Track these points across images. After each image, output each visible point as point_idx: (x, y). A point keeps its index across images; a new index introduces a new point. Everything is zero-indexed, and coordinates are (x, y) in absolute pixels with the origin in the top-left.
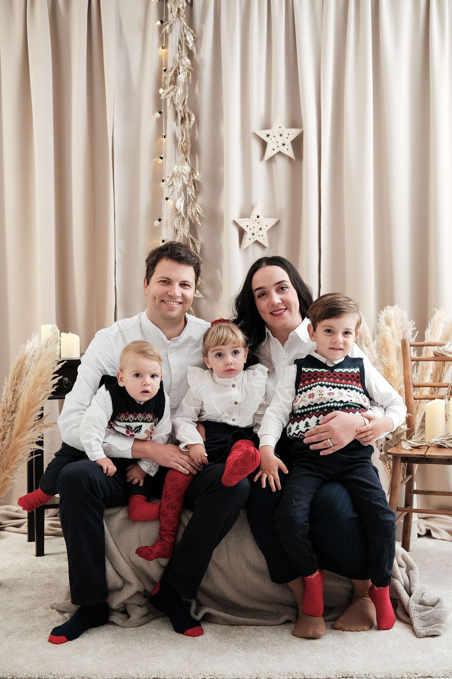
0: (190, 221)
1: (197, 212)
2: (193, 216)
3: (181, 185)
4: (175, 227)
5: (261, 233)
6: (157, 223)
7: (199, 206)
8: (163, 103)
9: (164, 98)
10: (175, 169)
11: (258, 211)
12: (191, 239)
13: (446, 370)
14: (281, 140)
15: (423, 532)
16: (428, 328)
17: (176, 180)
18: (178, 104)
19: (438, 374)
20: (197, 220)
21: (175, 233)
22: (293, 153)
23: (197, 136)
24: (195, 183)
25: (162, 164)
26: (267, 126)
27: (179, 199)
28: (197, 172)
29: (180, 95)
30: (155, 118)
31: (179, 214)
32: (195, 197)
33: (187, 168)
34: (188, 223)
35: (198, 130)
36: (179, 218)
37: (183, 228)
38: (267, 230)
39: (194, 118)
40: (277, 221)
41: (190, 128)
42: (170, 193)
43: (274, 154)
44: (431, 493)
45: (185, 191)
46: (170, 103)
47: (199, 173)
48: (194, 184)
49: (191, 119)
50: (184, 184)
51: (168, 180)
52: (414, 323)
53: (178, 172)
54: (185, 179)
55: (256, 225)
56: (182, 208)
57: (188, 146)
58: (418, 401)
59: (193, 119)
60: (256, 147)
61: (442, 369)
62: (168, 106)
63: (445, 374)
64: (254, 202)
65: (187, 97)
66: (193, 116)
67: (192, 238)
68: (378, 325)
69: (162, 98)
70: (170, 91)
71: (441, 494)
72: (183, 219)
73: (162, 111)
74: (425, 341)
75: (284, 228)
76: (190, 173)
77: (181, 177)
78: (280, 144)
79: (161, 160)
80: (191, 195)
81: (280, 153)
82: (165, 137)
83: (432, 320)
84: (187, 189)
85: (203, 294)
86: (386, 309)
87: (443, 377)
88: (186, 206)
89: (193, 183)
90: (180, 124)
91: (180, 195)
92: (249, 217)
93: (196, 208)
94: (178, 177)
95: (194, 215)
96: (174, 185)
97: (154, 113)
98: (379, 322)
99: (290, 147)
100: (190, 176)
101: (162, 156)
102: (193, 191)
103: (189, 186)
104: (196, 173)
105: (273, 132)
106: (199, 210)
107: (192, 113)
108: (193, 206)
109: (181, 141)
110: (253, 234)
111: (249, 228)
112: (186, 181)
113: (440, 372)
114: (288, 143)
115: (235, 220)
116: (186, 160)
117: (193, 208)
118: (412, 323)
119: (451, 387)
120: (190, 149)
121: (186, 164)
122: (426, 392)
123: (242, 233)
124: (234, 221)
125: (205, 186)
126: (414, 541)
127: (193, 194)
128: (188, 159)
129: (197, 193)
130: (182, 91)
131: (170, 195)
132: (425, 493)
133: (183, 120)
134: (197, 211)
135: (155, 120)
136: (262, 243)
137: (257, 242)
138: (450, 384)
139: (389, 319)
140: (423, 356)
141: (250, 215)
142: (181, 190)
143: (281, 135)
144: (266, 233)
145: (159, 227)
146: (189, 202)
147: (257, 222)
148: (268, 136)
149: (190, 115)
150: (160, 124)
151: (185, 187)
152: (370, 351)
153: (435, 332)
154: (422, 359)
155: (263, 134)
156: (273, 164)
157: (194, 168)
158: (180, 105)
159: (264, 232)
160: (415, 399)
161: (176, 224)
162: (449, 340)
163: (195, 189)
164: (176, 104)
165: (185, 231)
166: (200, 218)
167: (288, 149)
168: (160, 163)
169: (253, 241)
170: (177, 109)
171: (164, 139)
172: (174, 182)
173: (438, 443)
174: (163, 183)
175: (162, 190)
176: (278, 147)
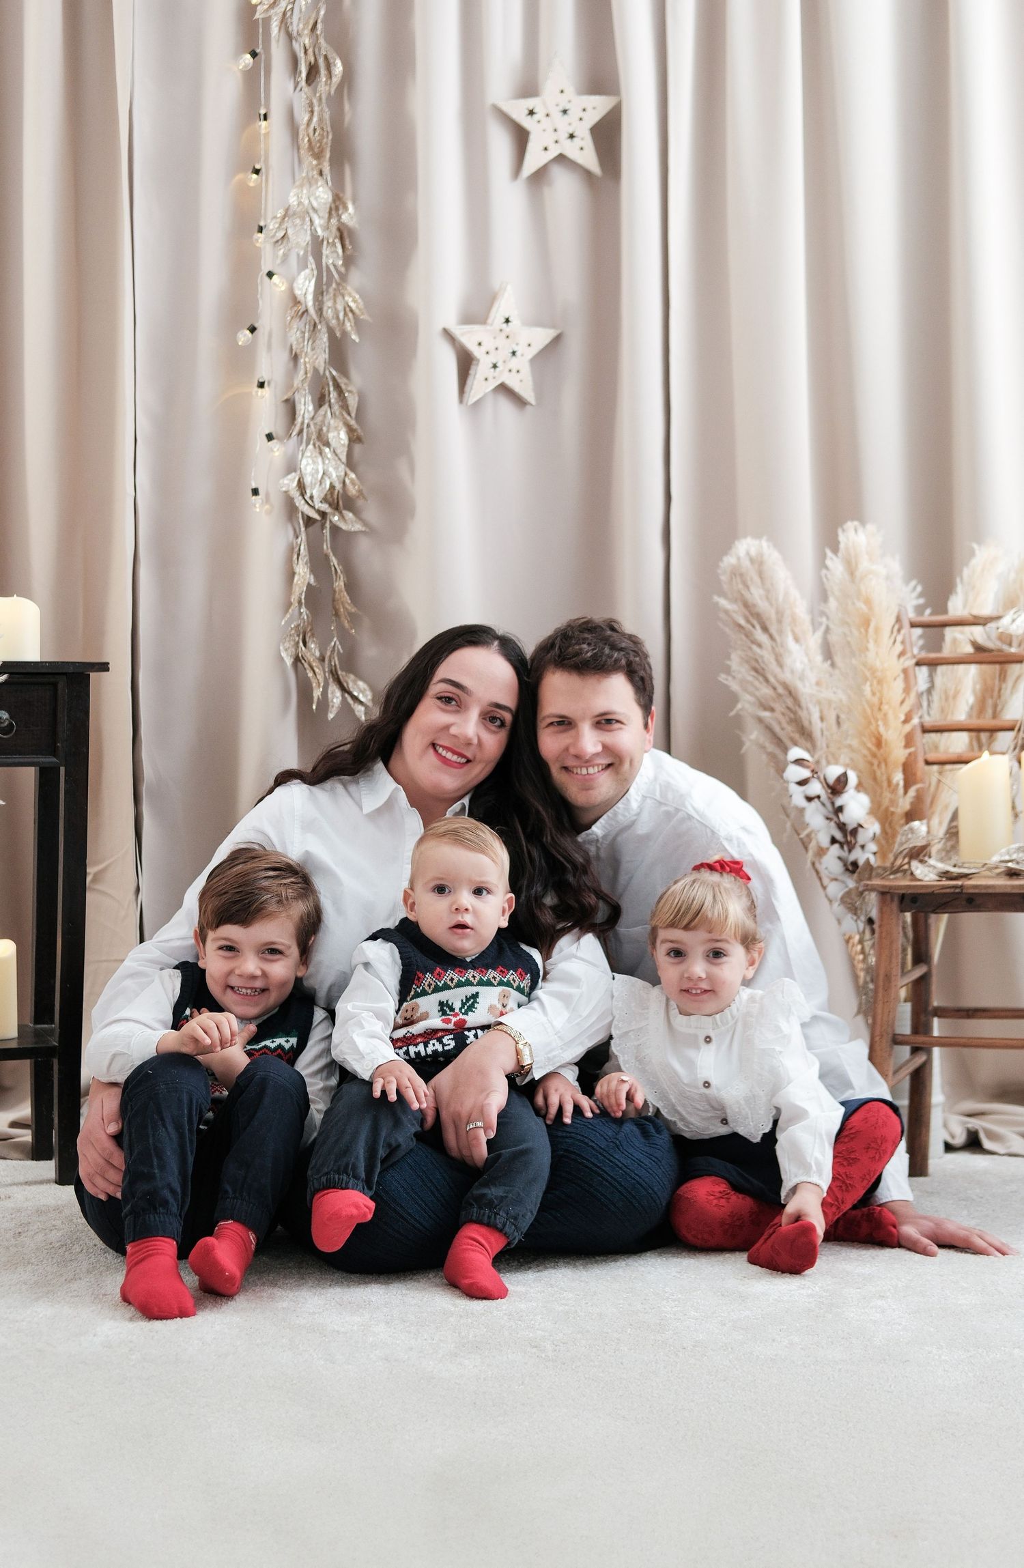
0: (331, 332)
1: (348, 309)
2: (338, 318)
3: (308, 238)
4: (291, 346)
5: (514, 363)
6: (244, 336)
7: (354, 294)
8: (261, 30)
9: (262, 16)
10: (293, 200)
11: (506, 305)
12: (334, 379)
13: (1008, 691)
14: (564, 128)
15: (960, 1139)
16: (956, 593)
17: (296, 226)
18: (299, 34)
19: (990, 697)
20: (350, 328)
21: (291, 364)
22: (596, 159)
23: (347, 118)
24: (343, 234)
25: (258, 188)
26: (529, 88)
27: (303, 273)
28: (350, 204)
29: (303, 10)
30: (241, 67)
31: (303, 313)
32: (343, 270)
33: (322, 195)
34: (325, 338)
35: (349, 98)
36: (301, 324)
37: (313, 349)
38: (530, 357)
39: (341, 69)
40: (555, 335)
41: (329, 94)
42: (279, 261)
43: (546, 162)
44: (979, 1014)
45: (318, 256)
46: (280, 30)
47: (356, 208)
48: (342, 239)
49: (333, 72)
50: (315, 237)
51: (272, 225)
52: (919, 589)
53: (300, 203)
54: (317, 221)
55: (501, 341)
56: (310, 297)
57: (325, 140)
58: (935, 768)
59: (338, 68)
60: (500, 145)
61: (1000, 690)
62: (273, 35)
63: (1006, 701)
64: (496, 284)
65: (322, 12)
66: (339, 63)
67: (337, 378)
68: (823, 575)
69: (258, 15)
71: (1008, 1013)
72: (312, 328)
73: (258, 51)
74: (950, 616)
75: (575, 349)
76: (331, 209)
77: (308, 219)
78: (563, 136)
79: (255, 176)
80: (335, 266)
81: (561, 158)
82: (265, 118)
83: (966, 572)
84: (324, 250)
85: (365, 523)
87: (1002, 709)
88: (319, 293)
89: (338, 234)
90: (304, 85)
91: (303, 265)
92: (483, 321)
93: (346, 298)
94: (300, 217)
95: (341, 315)
96: (291, 238)
97: (237, 55)
98: (827, 568)
99: (588, 143)
100: (330, 214)
101: (258, 167)
102: (337, 252)
103: (328, 242)
104: (346, 208)
105: (544, 104)
106: (355, 301)
107: (335, 55)
108: (339, 293)
109: (308, 126)
110: (495, 366)
111: (484, 349)
112: (321, 226)
113: (992, 697)
114: (583, 132)
115: (447, 327)
116: (321, 173)
117: (339, 299)
118: (915, 588)
119: (1022, 730)
120: (329, 145)
121: (320, 184)
122: (958, 743)
123: (466, 362)
124: (445, 329)
125: (369, 244)
126: (937, 1158)
127: (339, 263)
128: (326, 169)
129: (349, 261)
130: (309, 1)
131: (279, 265)
132: (965, 1013)
133: (313, 71)
134: (349, 306)
135: (239, 75)
136: (517, 390)
137: (503, 389)
138: (1017, 721)
139: (853, 553)
140: (947, 652)
141: (488, 317)
142: (306, 252)
143: (565, 112)
144: (528, 365)
145: (251, 349)
146: (329, 284)
147: (503, 335)
148: (531, 113)
149: (331, 61)
150: (254, 83)
151: (317, 244)
152: (807, 655)
153: (976, 600)
154: (945, 658)
155: (518, 110)
156: (546, 191)
157: (341, 195)
158: (306, 32)
159: (523, 362)
160: (928, 763)
161: (294, 337)
162: (1013, 608)
163: (343, 251)
164: (295, 34)
165: (317, 356)
166: (358, 322)
167: (582, 149)
168: (252, 184)
169: (493, 384)
170: (296, 46)
171: (263, 123)
172: (290, 232)
173: (1010, 865)
174: (260, 235)
175: (257, 254)
176: (557, 142)
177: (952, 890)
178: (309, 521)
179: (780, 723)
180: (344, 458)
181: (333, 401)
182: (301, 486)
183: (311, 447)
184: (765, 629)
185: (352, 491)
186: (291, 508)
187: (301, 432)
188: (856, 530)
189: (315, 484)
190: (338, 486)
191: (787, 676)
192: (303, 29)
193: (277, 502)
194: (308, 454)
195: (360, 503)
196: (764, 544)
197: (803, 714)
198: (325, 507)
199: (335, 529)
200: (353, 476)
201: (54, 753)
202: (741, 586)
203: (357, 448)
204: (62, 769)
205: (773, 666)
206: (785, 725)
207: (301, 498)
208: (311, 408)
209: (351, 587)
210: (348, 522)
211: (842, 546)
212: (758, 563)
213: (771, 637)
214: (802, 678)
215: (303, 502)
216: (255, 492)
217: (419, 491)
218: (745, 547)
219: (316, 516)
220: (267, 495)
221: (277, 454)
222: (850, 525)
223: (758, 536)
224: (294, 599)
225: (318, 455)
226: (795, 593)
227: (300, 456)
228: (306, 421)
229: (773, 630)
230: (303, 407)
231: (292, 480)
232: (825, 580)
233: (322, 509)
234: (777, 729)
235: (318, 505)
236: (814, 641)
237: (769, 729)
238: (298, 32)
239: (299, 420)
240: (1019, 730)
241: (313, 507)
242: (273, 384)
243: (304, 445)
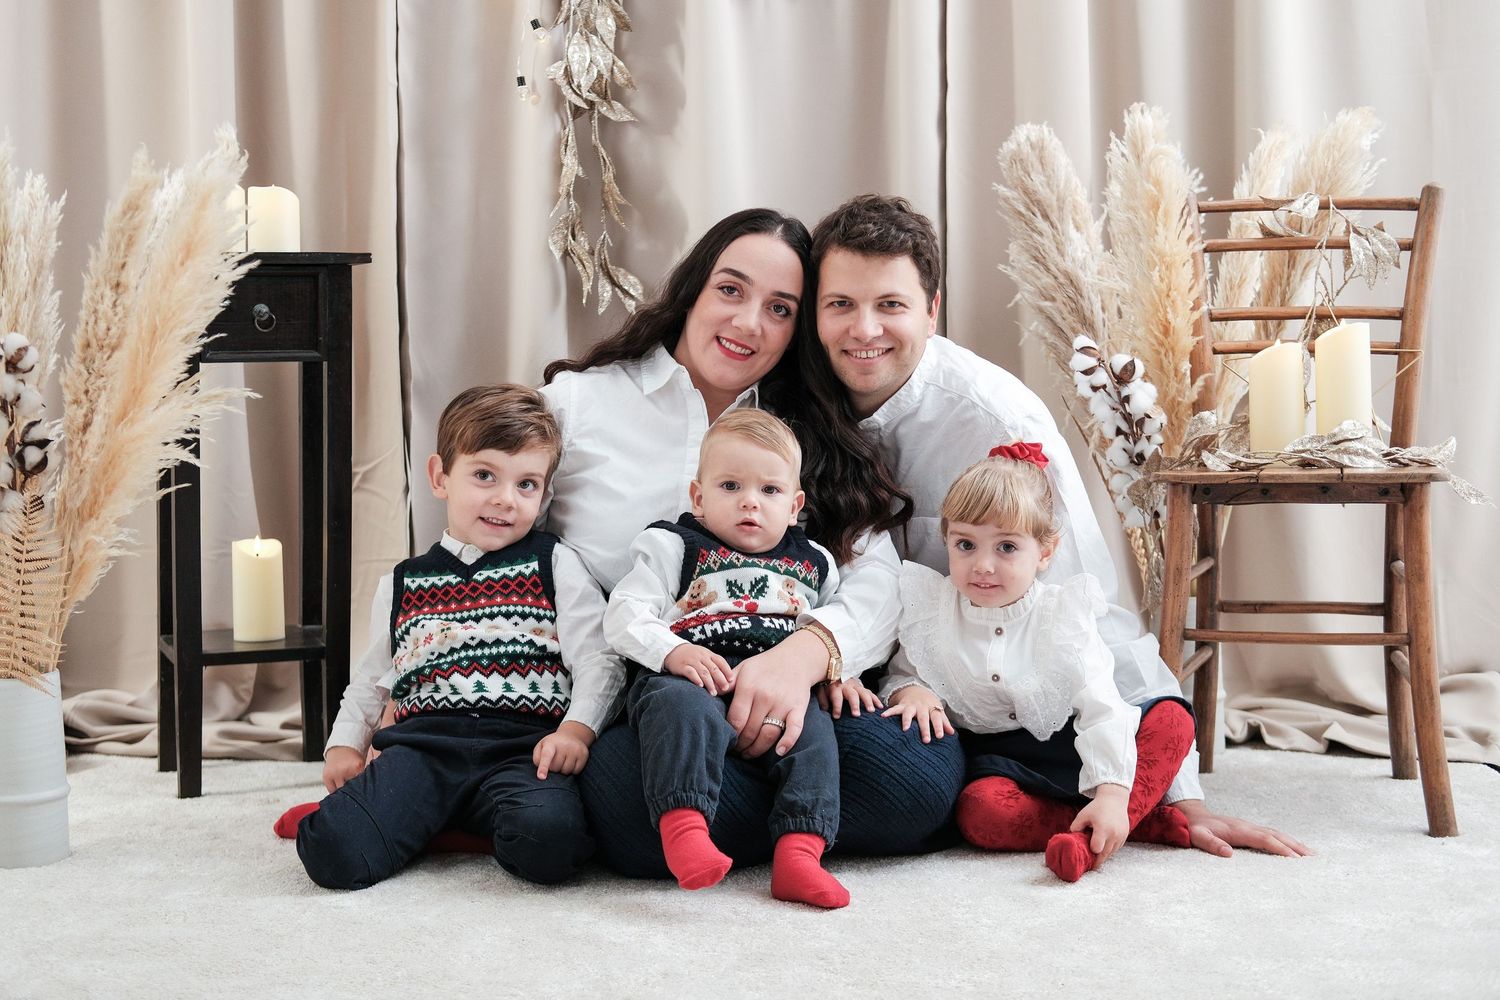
13: (1298, 278)
15: (1241, 734)
16: (1241, 179)
19: (1279, 284)
44: (1267, 608)
52: (1201, 177)
58: (1220, 356)
61: (1288, 278)
63: (1295, 289)
68: (1107, 159)
71: (1295, 608)
74: (1235, 201)
83: (1252, 158)
85: (634, 113)
86: (1129, 112)
87: (1290, 294)
98: (1109, 151)
113: (1281, 285)
118: (1197, 175)
119: (1314, 316)
122: (1244, 332)
126: (1221, 754)
132: (1252, 607)
138: (1309, 308)
139: (1139, 136)
140: (1233, 237)
152: (1088, 244)
153: (1262, 186)
154: (1234, 244)
160: (1215, 352)
162: (1304, 192)
173: (1303, 455)
177: (1247, 481)
178: (577, 111)
179: (1061, 313)
180: (612, 46)
182: (568, 74)
183: (578, 34)
184: (1046, 217)
185: (620, 79)
186: (558, 99)
187: (567, 19)
188: (1142, 112)
189: (583, 72)
190: (607, 75)
191: (1068, 265)
193: (543, 89)
194: (574, 41)
195: (629, 92)
196: (1045, 129)
197: (1085, 304)
198: (593, 97)
199: (604, 120)
200: (621, 63)
201: (315, 347)
202: (1021, 173)
203: (626, 36)
204: (325, 364)
205: (1054, 254)
206: (1066, 315)
207: (568, 87)
209: (621, 179)
210: (616, 113)
211: (1128, 128)
212: (1039, 148)
213: (1052, 225)
214: (1083, 267)
215: (570, 91)
216: (521, 81)
217: (690, 81)
218: (1025, 133)
219: (584, 106)
220: (534, 84)
221: (542, 42)
222: (1136, 106)
223: (1038, 121)
224: (562, 190)
225: (585, 42)
226: (1075, 180)
227: (567, 44)
228: (573, 8)
229: (1054, 218)
231: (559, 68)
232: (1109, 163)
233: (589, 98)
234: (1058, 319)
235: (585, 94)
236: (1095, 228)
237: (1050, 319)
239: (565, 6)
240: (1310, 317)
243: (570, 32)
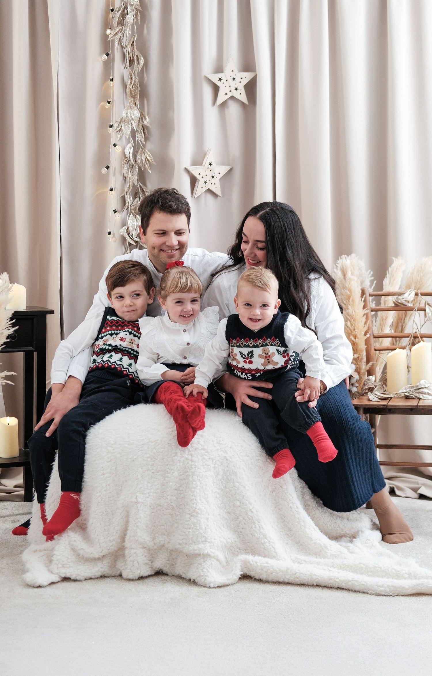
0: (140, 168)
1: (146, 159)
2: (142, 163)
3: (130, 130)
4: (124, 174)
5: (213, 181)
6: (104, 170)
7: (149, 153)
8: (110, 45)
10: (124, 115)
11: (210, 158)
13: (407, 321)
14: (233, 84)
16: (386, 277)
17: (125, 126)
18: (126, 46)
19: (399, 324)
20: (147, 167)
21: (124, 181)
22: (246, 98)
23: (146, 79)
24: (144, 128)
25: (110, 109)
26: (219, 69)
27: (128, 145)
28: (147, 117)
29: (128, 36)
30: (102, 60)
31: (128, 161)
32: (144, 143)
33: (136, 113)
34: (137, 170)
35: (146, 73)
36: (128, 165)
37: (132, 176)
38: (220, 178)
39: (143, 61)
40: (230, 168)
41: (139, 71)
42: (118, 139)
43: (226, 99)
44: (394, 447)
45: (134, 138)
46: (118, 45)
47: (149, 118)
48: (144, 130)
49: (140, 61)
50: (133, 130)
51: (116, 125)
52: (372, 273)
53: (127, 117)
54: (134, 124)
55: (208, 172)
56: (131, 155)
57: (137, 90)
58: (378, 352)
60: (207, 92)
61: (404, 319)
62: (115, 47)
63: (406, 324)
64: (206, 149)
65: (136, 38)
66: (142, 59)
67: (142, 186)
69: (110, 39)
70: (118, 31)
71: (405, 447)
72: (132, 167)
73: (109, 53)
74: (383, 291)
75: (237, 175)
76: (139, 118)
77: (130, 123)
78: (233, 89)
79: (108, 104)
80: (141, 141)
81: (232, 97)
82: (112, 81)
83: (390, 269)
84: (137, 135)
86: (341, 258)
87: (405, 327)
88: (135, 152)
89: (142, 128)
90: (128, 67)
91: (128, 142)
92: (201, 164)
93: (146, 155)
94: (127, 122)
95: (144, 162)
96: (123, 130)
97: (101, 55)
99: (243, 92)
100: (139, 121)
101: (109, 100)
102: (142, 136)
103: (138, 131)
104: (146, 119)
105: (226, 76)
106: (149, 156)
107: (140, 55)
108: (143, 152)
109: (130, 85)
110: (205, 182)
111: (201, 176)
112: (135, 126)
113: (401, 322)
114: (241, 87)
116: (135, 104)
117: (143, 155)
118: (370, 273)
119: (412, 337)
120: (139, 93)
121: (135, 109)
122: (387, 342)
123: (193, 181)
124: (185, 168)
125: (154, 132)
127: (143, 140)
128: (137, 103)
129: (146, 139)
130: (130, 32)
131: (118, 141)
132: (389, 447)
133: (131, 62)
135: (102, 62)
136: (214, 191)
137: (209, 191)
138: (411, 333)
139: (345, 269)
140: (382, 306)
141: (203, 162)
142: (129, 136)
143: (234, 79)
144: (219, 181)
145: (107, 175)
146: (139, 149)
147: (209, 170)
148: (220, 79)
149: (139, 57)
150: (107, 66)
151: (134, 133)
153: (394, 281)
154: (383, 309)
155: (215, 78)
156: (226, 110)
157: (143, 113)
158: (129, 46)
159: (216, 180)
160: (375, 350)
161: (125, 170)
162: (409, 289)
163: (144, 135)
164: (124, 45)
165: (134, 179)
166: (150, 165)
167: (240, 94)
168: (107, 107)
169: (205, 189)
170: (125, 51)
171: (111, 82)
172: (123, 128)
173: (406, 394)
174: (110, 128)
175: (109, 136)
176: (230, 91)
177: (383, 407)
181: (140, 196)
182: (128, 232)
183: (132, 215)
186: (124, 239)
187: (128, 208)
188: (346, 258)
189: (134, 230)
192: (128, 44)
193: (118, 237)
194: (130, 218)
204: (35, 353)
207: (128, 236)
208: (131, 199)
215: (129, 237)
216: (109, 233)
220: (114, 234)
221: (118, 218)
222: (343, 256)
225: (134, 218)
227: (127, 219)
228: (130, 205)
230: (128, 199)
231: (125, 229)
233: (136, 240)
235: (135, 238)
238: (126, 45)
239: (127, 204)
240: (411, 337)
241: (133, 240)
242: (116, 189)
243: (129, 214)
